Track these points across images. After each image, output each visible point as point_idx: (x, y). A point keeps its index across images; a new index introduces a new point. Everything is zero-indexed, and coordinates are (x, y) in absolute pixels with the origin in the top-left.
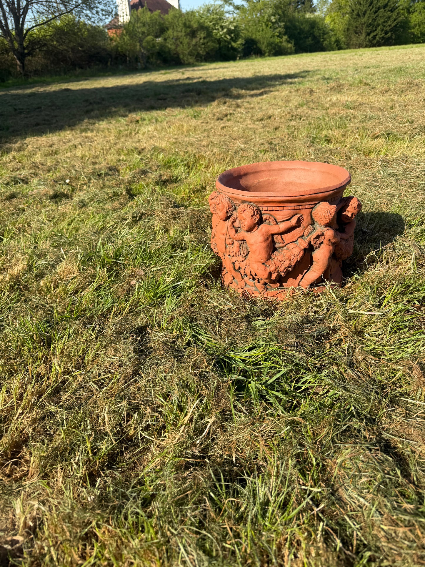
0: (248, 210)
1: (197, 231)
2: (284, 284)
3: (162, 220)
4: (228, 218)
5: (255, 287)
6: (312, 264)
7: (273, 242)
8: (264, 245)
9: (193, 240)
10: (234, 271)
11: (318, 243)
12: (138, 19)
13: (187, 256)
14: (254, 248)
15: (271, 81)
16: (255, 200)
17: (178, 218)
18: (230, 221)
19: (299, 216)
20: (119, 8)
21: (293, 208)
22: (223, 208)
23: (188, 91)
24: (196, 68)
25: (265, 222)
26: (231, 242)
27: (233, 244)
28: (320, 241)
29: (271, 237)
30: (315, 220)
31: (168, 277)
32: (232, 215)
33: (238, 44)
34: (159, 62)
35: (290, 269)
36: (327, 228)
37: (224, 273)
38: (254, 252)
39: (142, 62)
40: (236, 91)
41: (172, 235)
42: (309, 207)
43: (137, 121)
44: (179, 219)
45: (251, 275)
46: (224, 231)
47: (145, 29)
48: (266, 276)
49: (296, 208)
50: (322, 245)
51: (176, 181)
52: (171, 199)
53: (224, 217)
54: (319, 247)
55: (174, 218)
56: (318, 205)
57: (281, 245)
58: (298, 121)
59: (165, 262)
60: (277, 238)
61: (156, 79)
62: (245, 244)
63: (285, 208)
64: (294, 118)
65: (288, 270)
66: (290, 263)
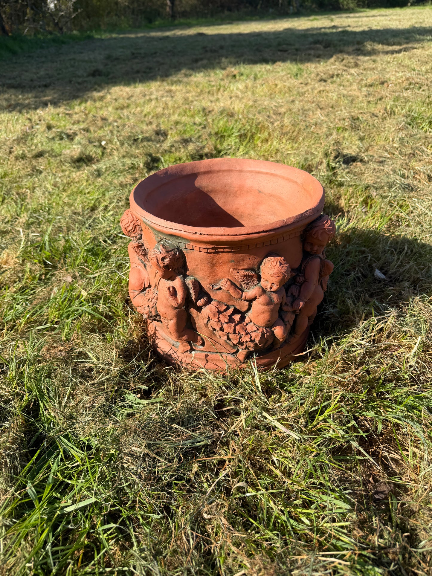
15: (424, 35)
23: (317, 42)
24: (352, 15)
34: (314, 6)
39: (295, 5)
40: (371, 45)
43: (234, 76)
58: (416, 91)
61: (299, 26)
64: (411, 87)
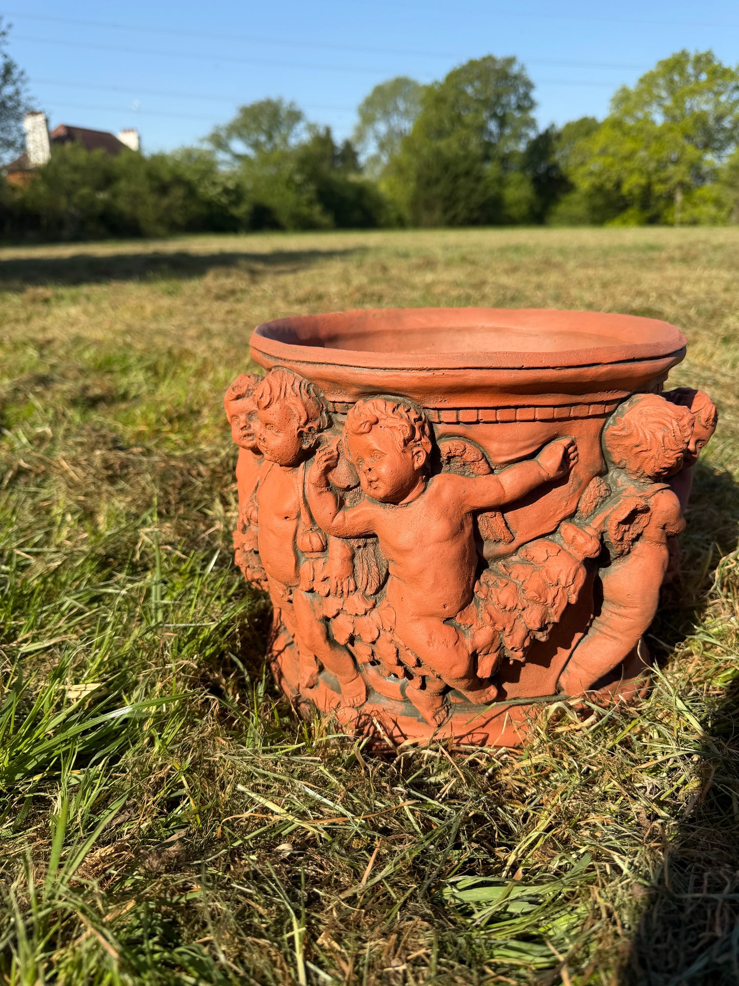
0: (390, 422)
1: (181, 511)
2: (506, 686)
3: (72, 485)
4: (303, 456)
5: (406, 700)
6: (598, 613)
7: (477, 539)
8: (452, 550)
9: (171, 539)
10: (326, 647)
11: (629, 536)
12: (63, 160)
13: (149, 591)
14: (414, 562)
16: (416, 382)
17: (124, 477)
18: (313, 469)
19: (565, 442)
20: (29, 138)
21: (547, 413)
22: (287, 415)
25: (445, 468)
26: (316, 542)
27: (324, 549)
28: (635, 529)
29: (470, 519)
30: (616, 457)
31: (77, 682)
32: (318, 444)
33: (242, 211)
34: (101, 229)
35: (542, 637)
36: (658, 486)
37: (278, 645)
38: (414, 580)
39: (71, 228)
41: (102, 528)
42: (599, 409)
43: (47, 300)
44: (127, 482)
45: (400, 663)
46: (292, 501)
47: (77, 177)
48: (461, 669)
49: (557, 413)
50: (638, 544)
51: (124, 397)
52: (104, 432)
53: (290, 452)
54: (629, 552)
55: (112, 480)
56: (626, 405)
57: (501, 548)
59: (70, 619)
60: (490, 525)
62: (370, 548)
63: (521, 414)
65: (535, 642)
66: (545, 615)
